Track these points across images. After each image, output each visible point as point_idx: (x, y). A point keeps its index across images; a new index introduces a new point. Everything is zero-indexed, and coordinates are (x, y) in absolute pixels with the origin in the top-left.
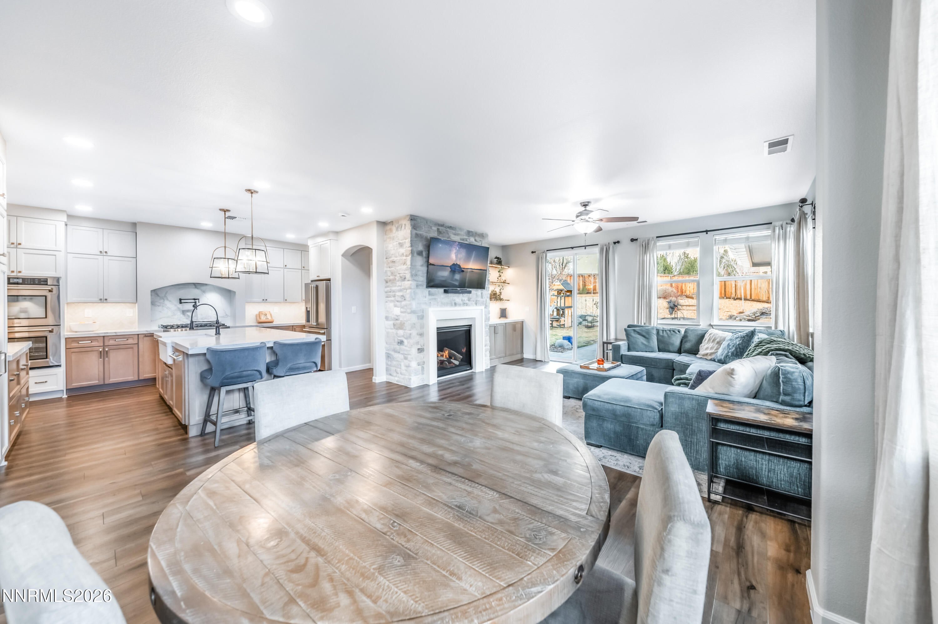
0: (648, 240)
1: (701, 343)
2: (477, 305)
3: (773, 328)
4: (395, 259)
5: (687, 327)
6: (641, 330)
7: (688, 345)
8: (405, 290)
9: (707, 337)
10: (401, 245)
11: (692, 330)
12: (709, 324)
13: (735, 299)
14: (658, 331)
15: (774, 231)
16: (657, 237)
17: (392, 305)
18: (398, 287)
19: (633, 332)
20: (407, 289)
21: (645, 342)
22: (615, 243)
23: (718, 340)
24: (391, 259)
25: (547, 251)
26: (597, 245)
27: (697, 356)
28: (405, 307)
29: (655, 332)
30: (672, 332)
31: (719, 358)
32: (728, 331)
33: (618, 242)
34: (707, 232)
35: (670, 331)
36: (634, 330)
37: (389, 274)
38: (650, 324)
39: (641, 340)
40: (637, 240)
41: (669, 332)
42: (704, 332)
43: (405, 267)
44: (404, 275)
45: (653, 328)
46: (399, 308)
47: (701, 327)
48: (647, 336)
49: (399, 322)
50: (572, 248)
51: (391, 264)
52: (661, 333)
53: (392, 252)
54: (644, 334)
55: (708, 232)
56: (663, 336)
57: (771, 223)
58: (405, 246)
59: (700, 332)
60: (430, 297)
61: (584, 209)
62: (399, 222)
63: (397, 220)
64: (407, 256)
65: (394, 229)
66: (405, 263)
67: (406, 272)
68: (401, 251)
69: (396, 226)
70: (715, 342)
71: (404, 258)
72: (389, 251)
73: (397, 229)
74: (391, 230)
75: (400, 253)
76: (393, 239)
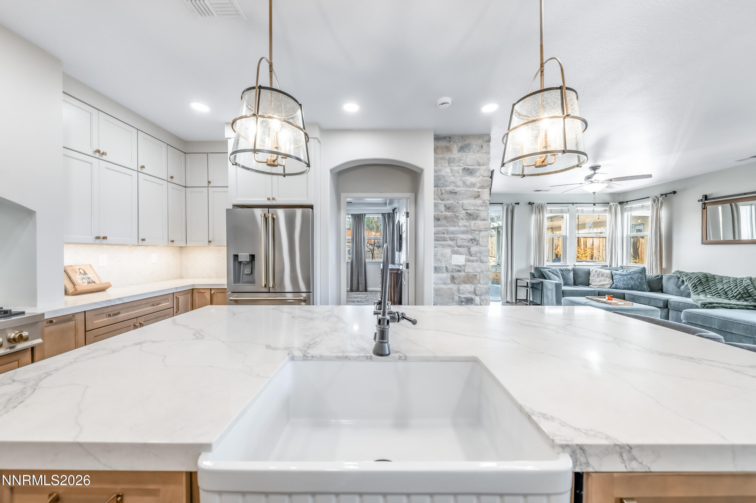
7: (580, 281)
8: (478, 232)
12: (573, 265)
15: (610, 208)
16: (547, 203)
17: (448, 251)
18: (459, 227)
20: (480, 231)
22: (516, 204)
24: (448, 189)
26: (502, 204)
28: (478, 254)
29: (559, 271)
30: (568, 271)
35: (566, 270)
36: (549, 271)
37: (443, 208)
40: (533, 203)
43: (478, 202)
44: (477, 212)
46: (465, 256)
49: (463, 273)
51: (445, 196)
53: (452, 179)
54: (556, 273)
55: (574, 204)
56: (564, 274)
58: (478, 174)
62: (467, 142)
63: (463, 137)
64: (482, 187)
65: (455, 148)
66: (479, 196)
67: (480, 208)
68: (470, 179)
69: (460, 145)
70: (605, 277)
71: (476, 189)
72: (444, 177)
73: (461, 149)
74: (448, 149)
75: (468, 183)
76: (450, 161)
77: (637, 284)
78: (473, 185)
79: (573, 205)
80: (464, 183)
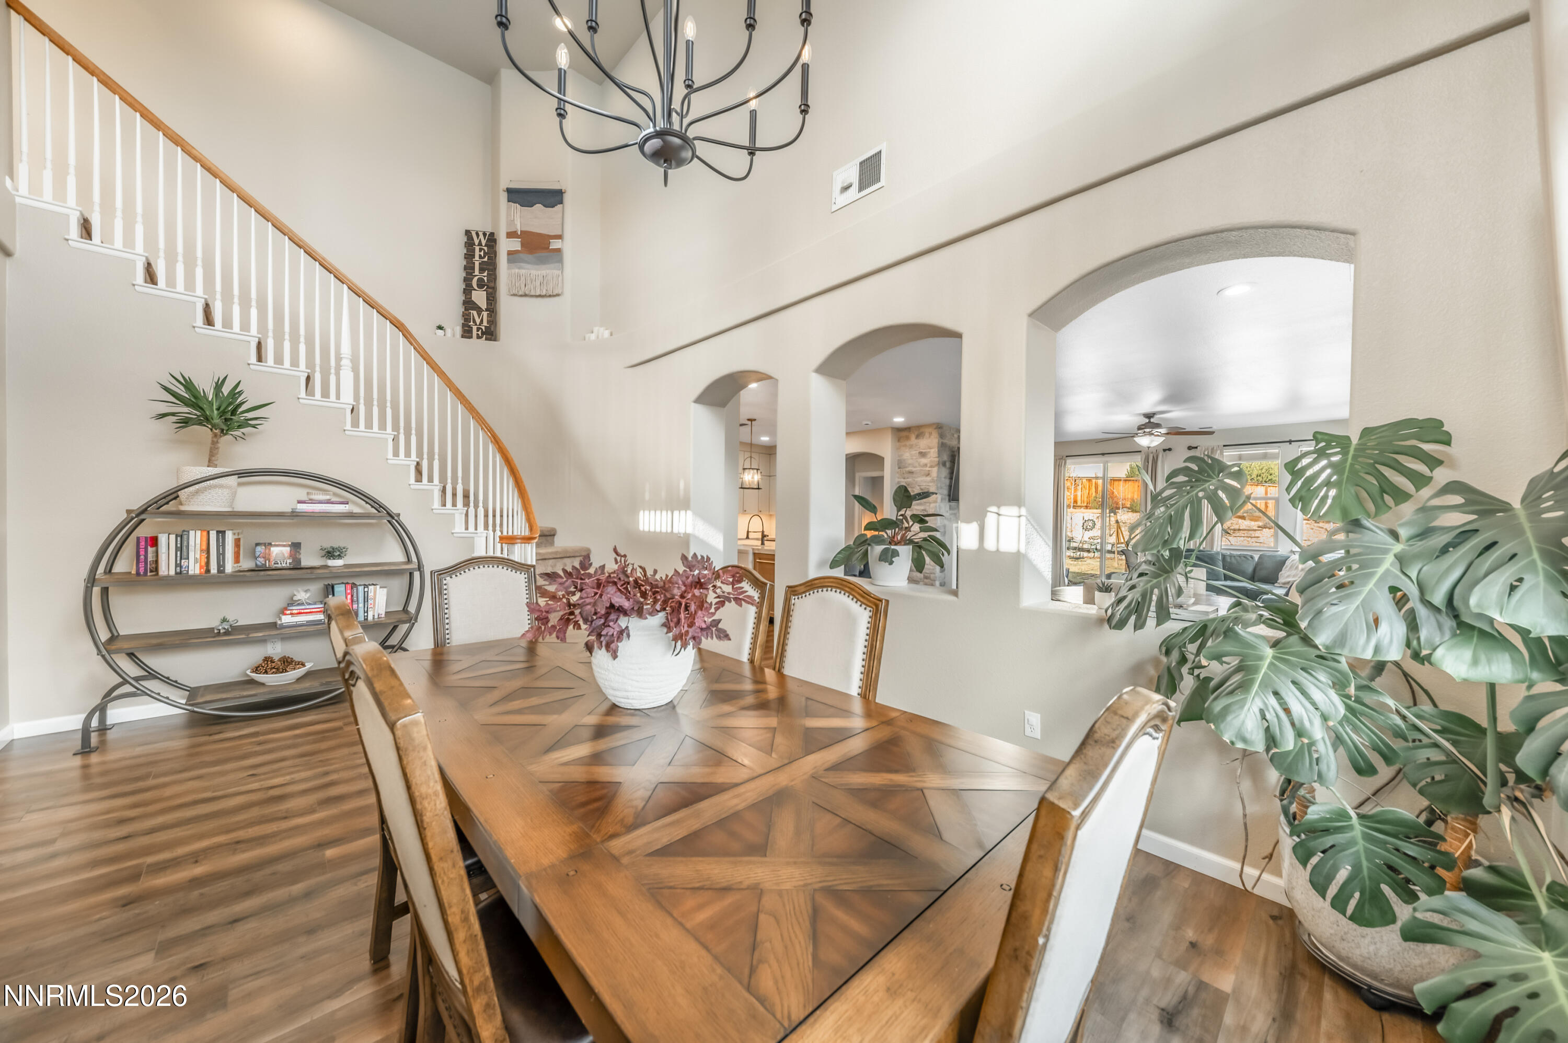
0: (1213, 449)
1: (1281, 570)
4: (914, 469)
5: (1261, 553)
6: (1204, 555)
7: (1263, 573)
8: (928, 504)
9: (1288, 563)
10: (923, 454)
11: (1269, 556)
14: (1224, 556)
16: (1224, 446)
22: (1165, 450)
23: (1301, 567)
24: (907, 469)
25: (1068, 456)
26: (1140, 451)
27: (1276, 585)
29: (1220, 558)
30: (1243, 558)
33: (1170, 450)
34: (1290, 442)
35: (1239, 556)
38: (1212, 548)
40: (1196, 448)
41: (1238, 558)
42: (1284, 559)
43: (928, 479)
45: (1218, 553)
47: (1279, 553)
48: (1210, 562)
50: (1103, 454)
51: (906, 475)
53: (910, 461)
56: (1230, 563)
58: (929, 456)
59: (1279, 559)
60: (951, 512)
61: (1147, 420)
62: (922, 430)
63: (919, 427)
64: (931, 467)
65: (913, 437)
66: (928, 474)
67: (930, 484)
68: (924, 461)
69: (916, 433)
71: (928, 469)
72: (904, 460)
73: (917, 437)
74: (908, 438)
75: (921, 463)
76: (911, 447)
78: (926, 465)
80: (919, 464)
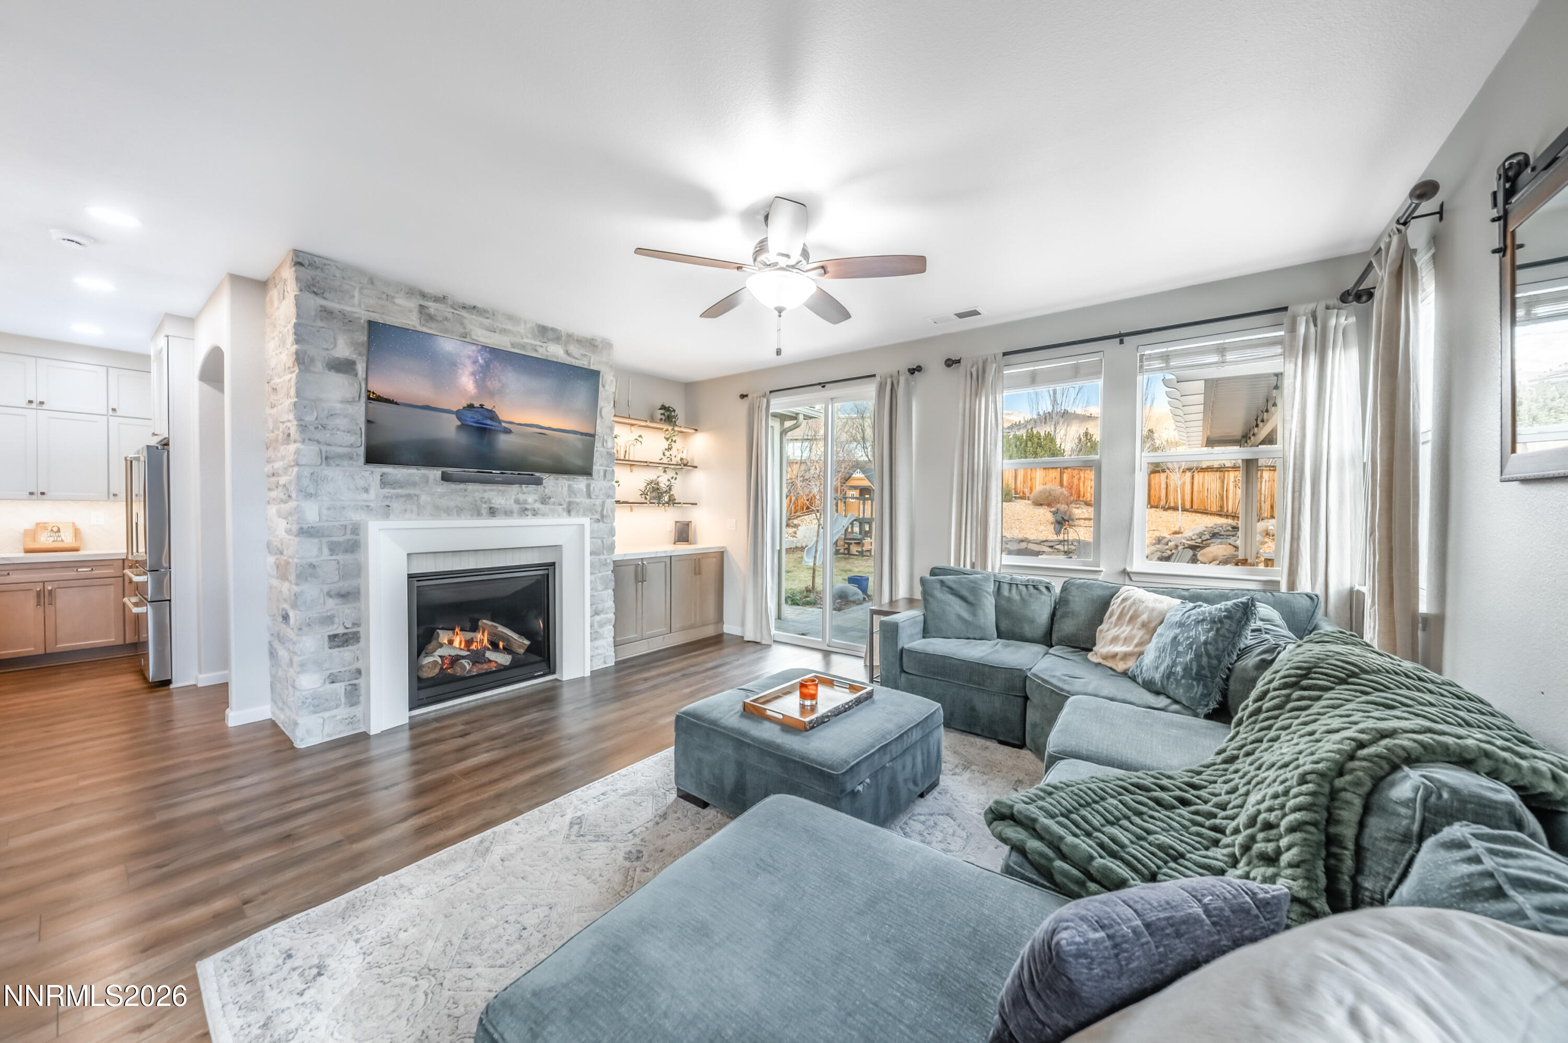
0: (985, 362)
1: (1101, 622)
2: (573, 513)
3: (1284, 588)
4: (277, 382)
5: (1067, 576)
6: (959, 582)
7: (1067, 627)
8: (290, 470)
9: (1115, 605)
10: (284, 339)
11: (1080, 586)
12: (1121, 568)
13: (1165, 509)
14: (999, 584)
15: (1293, 330)
16: (1005, 354)
17: (274, 511)
18: (281, 460)
19: (938, 586)
21: (965, 615)
22: (912, 371)
23: (1144, 617)
24: (273, 383)
25: (771, 392)
26: (874, 376)
27: (1091, 656)
28: (290, 518)
29: (991, 587)
30: (1031, 588)
31: (1146, 675)
32: (1171, 593)
33: (919, 369)
34: (1121, 337)
35: (1026, 586)
36: (942, 583)
37: (271, 424)
38: (985, 567)
39: (956, 607)
40: (958, 361)
41: (1023, 589)
42: (1108, 593)
44: (289, 425)
45: (986, 579)
47: (1101, 577)
48: (971, 598)
49: (283, 558)
50: (823, 385)
52: (1005, 592)
53: (274, 362)
54: (965, 593)
55: (1125, 339)
56: (1009, 600)
57: (1285, 309)
59: (1099, 592)
62: (283, 278)
65: (276, 297)
68: (283, 357)
69: (279, 285)
70: (1138, 625)
73: (279, 295)
74: (272, 302)
77: (1174, 674)
79: (1122, 342)
